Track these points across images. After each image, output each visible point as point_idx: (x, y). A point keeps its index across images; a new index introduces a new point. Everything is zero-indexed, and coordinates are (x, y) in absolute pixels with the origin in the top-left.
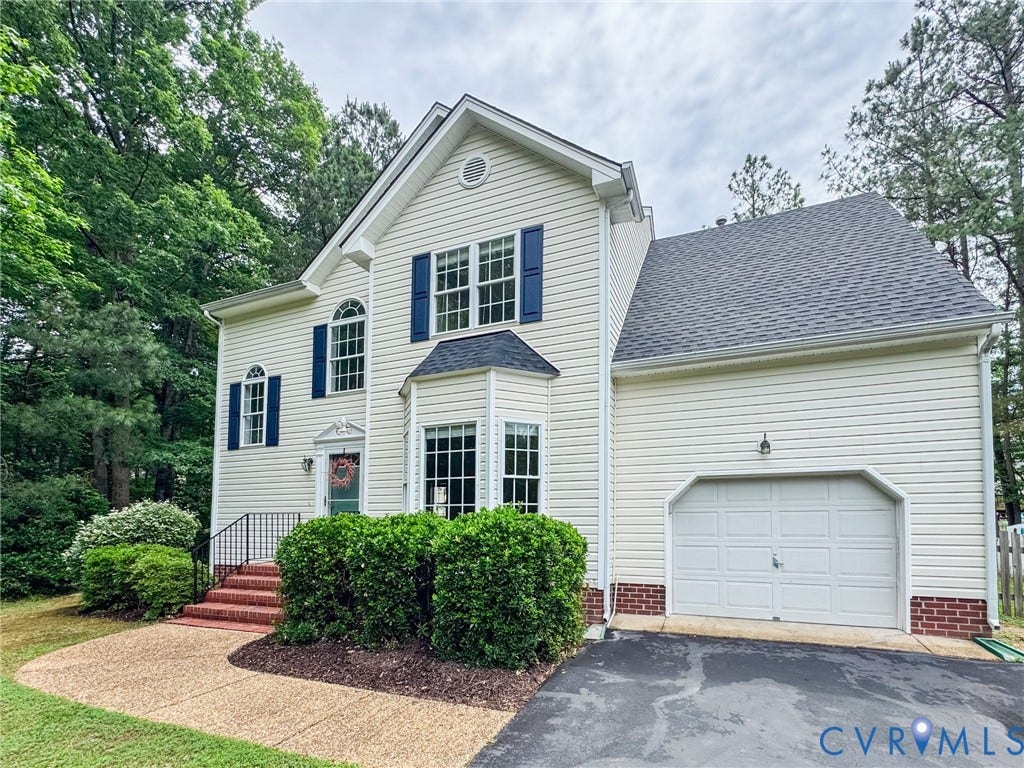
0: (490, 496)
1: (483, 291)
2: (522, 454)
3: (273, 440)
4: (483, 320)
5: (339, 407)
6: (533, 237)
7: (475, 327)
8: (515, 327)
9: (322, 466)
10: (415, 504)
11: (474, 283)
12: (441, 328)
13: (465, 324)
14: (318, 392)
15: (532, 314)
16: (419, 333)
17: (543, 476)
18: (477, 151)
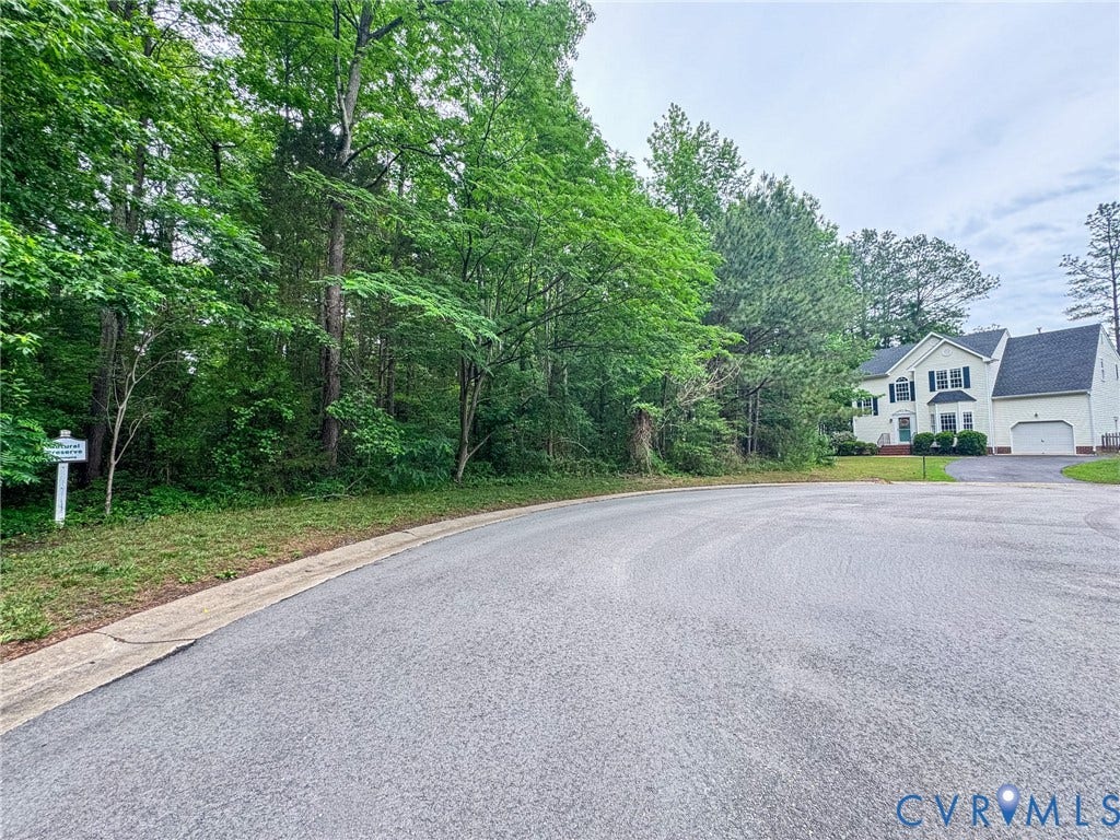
0: (960, 428)
1: (952, 381)
2: (968, 418)
3: (876, 414)
4: (953, 386)
5: (903, 407)
6: (966, 370)
7: (950, 389)
8: (962, 389)
9: (896, 421)
10: (939, 430)
11: (949, 379)
12: (939, 388)
13: (947, 387)
14: (892, 401)
15: (967, 385)
16: (932, 389)
17: (973, 423)
18: (946, 347)
